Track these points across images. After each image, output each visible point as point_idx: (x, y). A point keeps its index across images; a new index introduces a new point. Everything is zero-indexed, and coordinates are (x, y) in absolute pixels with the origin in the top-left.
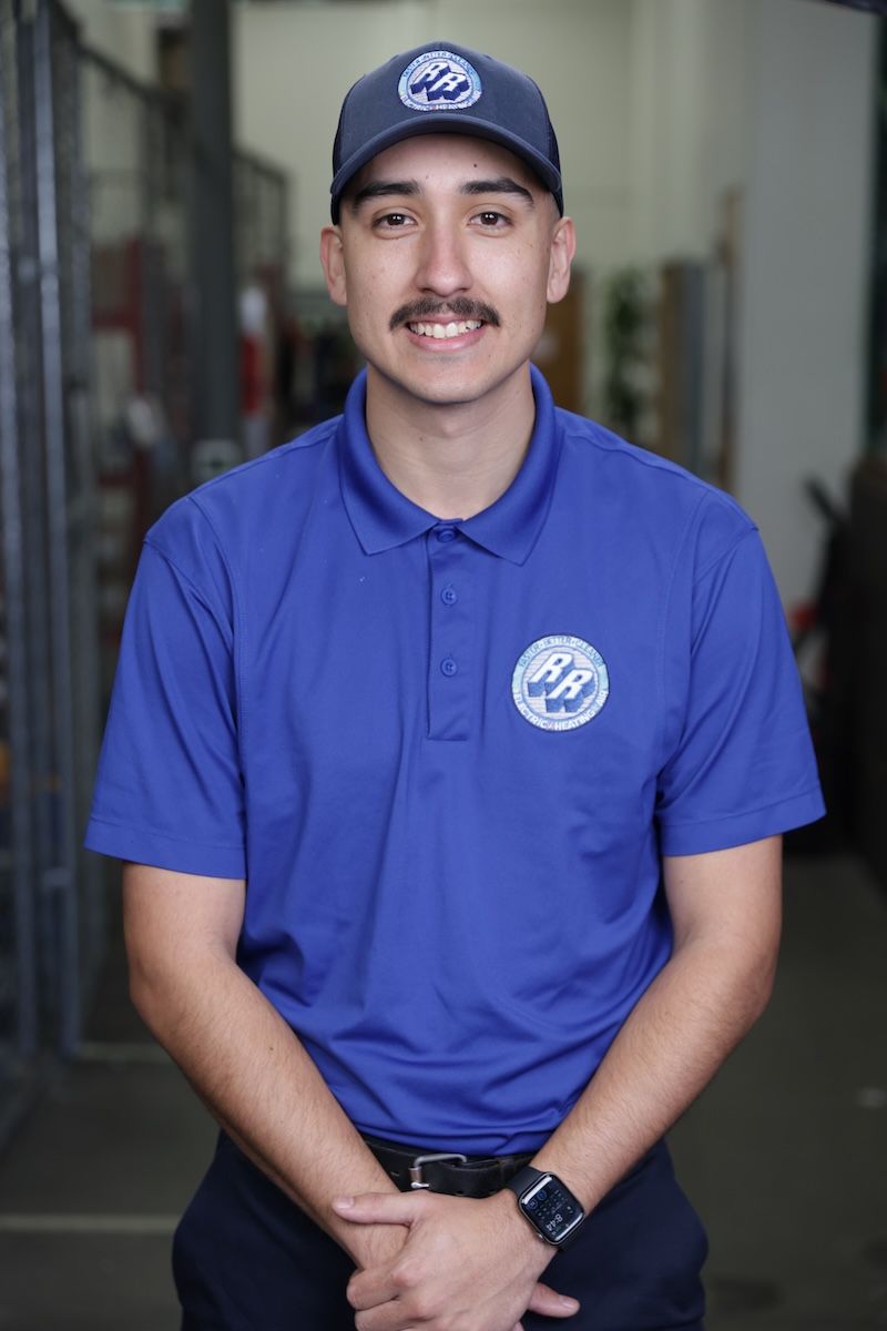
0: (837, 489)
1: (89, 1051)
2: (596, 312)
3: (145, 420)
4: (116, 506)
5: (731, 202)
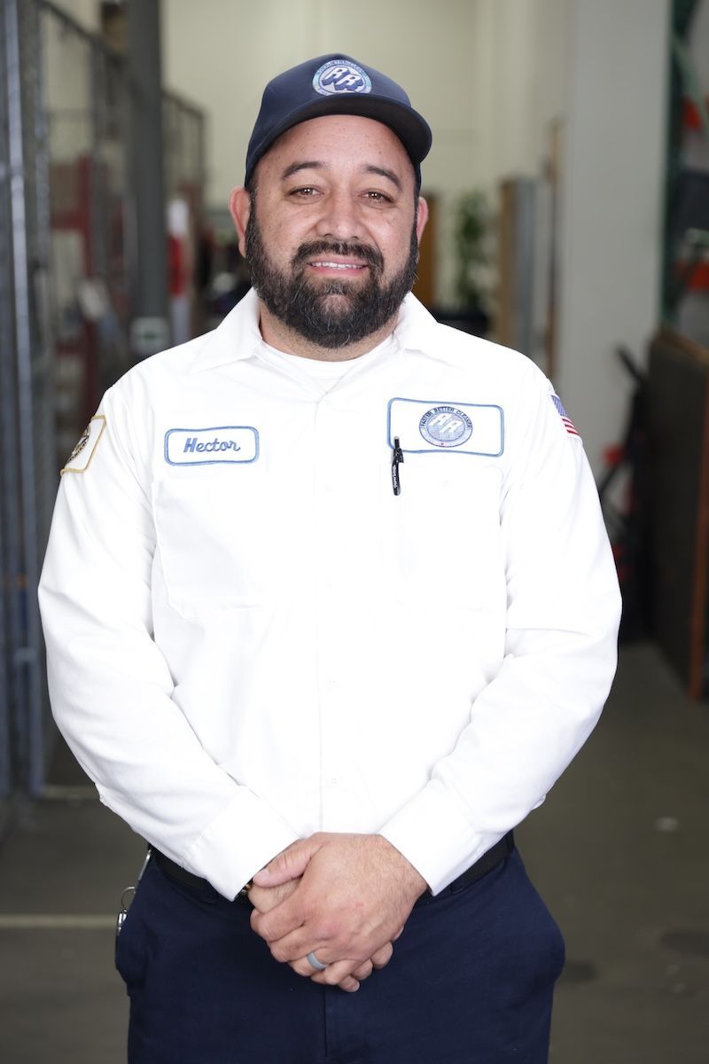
0: (639, 356)
1: (52, 792)
2: (448, 225)
3: (94, 302)
4: (70, 369)
5: (555, 129)
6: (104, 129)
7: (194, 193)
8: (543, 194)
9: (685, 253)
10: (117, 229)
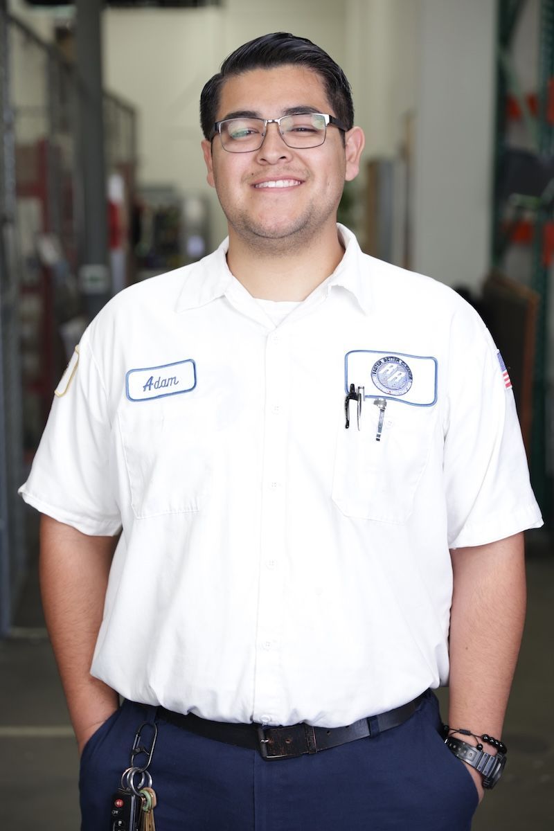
1: (17, 632)
3: (50, 252)
4: (31, 306)
5: (408, 119)
6: (59, 123)
7: (129, 170)
8: (399, 171)
9: (509, 214)
10: (68, 196)
